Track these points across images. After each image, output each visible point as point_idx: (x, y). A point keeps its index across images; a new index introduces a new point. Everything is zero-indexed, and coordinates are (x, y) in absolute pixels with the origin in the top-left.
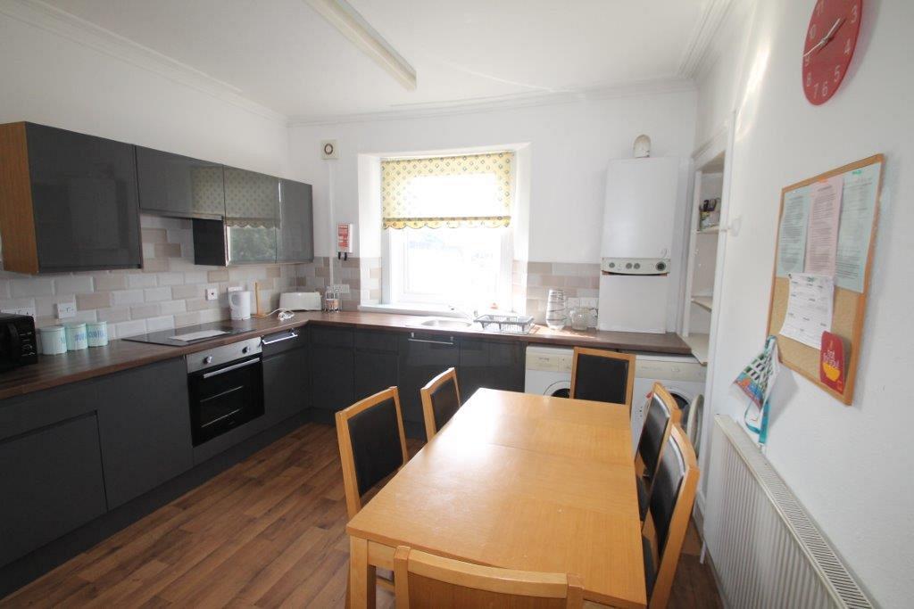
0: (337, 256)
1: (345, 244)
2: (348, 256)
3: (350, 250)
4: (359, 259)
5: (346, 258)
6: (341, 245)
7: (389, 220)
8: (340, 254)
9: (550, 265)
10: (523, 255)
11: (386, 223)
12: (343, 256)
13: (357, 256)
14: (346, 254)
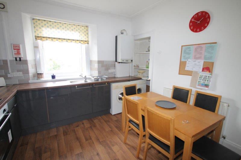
0: (15, 59)
1: (19, 53)
2: (21, 59)
3: (22, 56)
4: (27, 60)
5: (20, 60)
6: (15, 54)
7: (38, 37)
8: (16, 58)
9: (103, 61)
10: (95, 58)
11: (37, 38)
12: (18, 59)
13: (26, 59)
14: (20, 58)
